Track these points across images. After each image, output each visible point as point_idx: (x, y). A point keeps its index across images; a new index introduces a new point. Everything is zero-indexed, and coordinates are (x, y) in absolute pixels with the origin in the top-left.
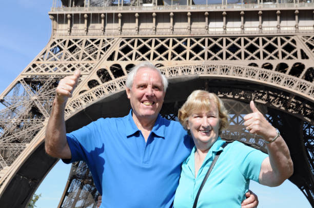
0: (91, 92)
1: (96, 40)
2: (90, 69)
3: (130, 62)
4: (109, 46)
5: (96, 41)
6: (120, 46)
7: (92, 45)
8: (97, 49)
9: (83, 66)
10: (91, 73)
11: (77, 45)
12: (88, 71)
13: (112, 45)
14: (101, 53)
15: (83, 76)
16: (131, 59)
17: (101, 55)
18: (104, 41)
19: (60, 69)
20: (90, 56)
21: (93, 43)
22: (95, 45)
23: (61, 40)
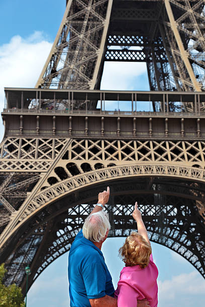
0: (52, 188)
1: (48, 139)
2: (47, 167)
3: (84, 161)
4: (62, 146)
5: (48, 141)
6: (72, 146)
7: (45, 145)
8: (51, 149)
9: (41, 164)
10: (49, 170)
11: (31, 144)
12: (46, 168)
13: (65, 145)
14: (56, 153)
15: (42, 173)
16: (85, 159)
17: (56, 154)
18: (56, 141)
19: (19, 167)
20: (45, 155)
21: (45, 143)
22: (48, 145)
23: (14, 139)
